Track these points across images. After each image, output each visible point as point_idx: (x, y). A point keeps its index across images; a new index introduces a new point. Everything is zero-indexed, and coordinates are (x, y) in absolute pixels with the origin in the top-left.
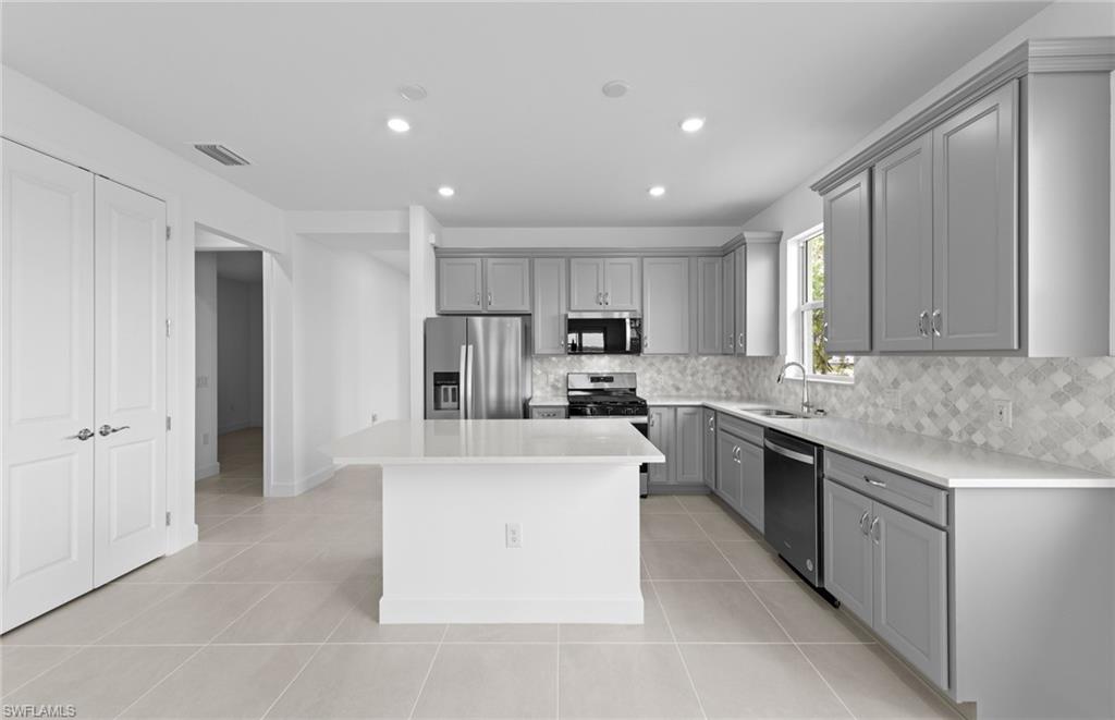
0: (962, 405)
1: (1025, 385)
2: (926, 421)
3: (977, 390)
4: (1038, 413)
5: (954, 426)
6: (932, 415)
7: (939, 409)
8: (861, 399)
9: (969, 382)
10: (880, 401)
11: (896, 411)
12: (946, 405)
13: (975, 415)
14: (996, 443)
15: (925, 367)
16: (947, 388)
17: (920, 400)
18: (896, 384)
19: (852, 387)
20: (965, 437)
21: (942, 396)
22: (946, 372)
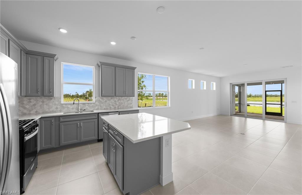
0: (117, 103)
1: (125, 100)
2: (112, 107)
3: (120, 101)
4: (126, 103)
5: (116, 106)
6: (113, 105)
7: (114, 104)
8: (97, 105)
9: (119, 100)
10: (102, 105)
11: (105, 106)
12: (115, 104)
13: (119, 104)
14: (122, 107)
15: (112, 99)
16: (115, 101)
17: (111, 104)
18: (106, 101)
19: (94, 103)
20: (118, 107)
21: (114, 102)
22: (115, 99)
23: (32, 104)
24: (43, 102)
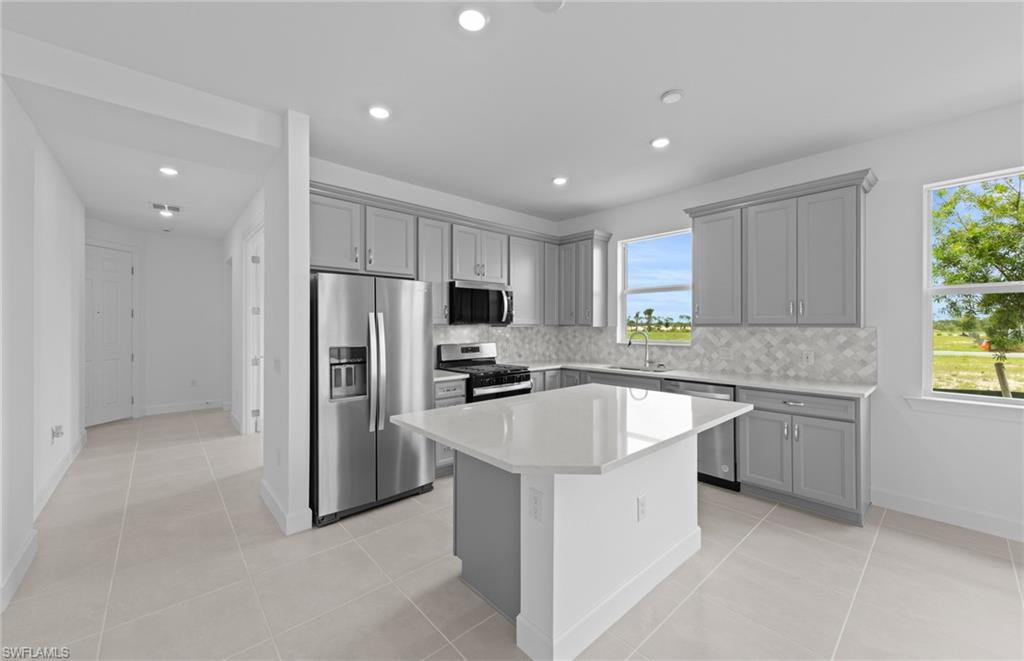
0: (780, 355)
1: (821, 343)
2: (753, 365)
3: (791, 346)
4: (829, 357)
5: (774, 367)
6: (757, 362)
7: (763, 358)
8: (698, 355)
9: (785, 341)
10: (715, 356)
11: (728, 361)
12: (767, 356)
13: (788, 360)
14: (803, 374)
15: (753, 334)
16: (769, 346)
17: (748, 354)
18: (728, 344)
19: (688, 348)
20: (782, 372)
21: (766, 350)
22: (768, 337)
23: (577, 340)
24: (590, 337)
